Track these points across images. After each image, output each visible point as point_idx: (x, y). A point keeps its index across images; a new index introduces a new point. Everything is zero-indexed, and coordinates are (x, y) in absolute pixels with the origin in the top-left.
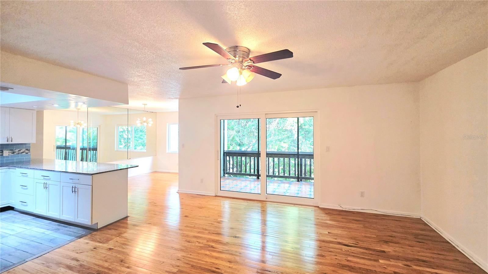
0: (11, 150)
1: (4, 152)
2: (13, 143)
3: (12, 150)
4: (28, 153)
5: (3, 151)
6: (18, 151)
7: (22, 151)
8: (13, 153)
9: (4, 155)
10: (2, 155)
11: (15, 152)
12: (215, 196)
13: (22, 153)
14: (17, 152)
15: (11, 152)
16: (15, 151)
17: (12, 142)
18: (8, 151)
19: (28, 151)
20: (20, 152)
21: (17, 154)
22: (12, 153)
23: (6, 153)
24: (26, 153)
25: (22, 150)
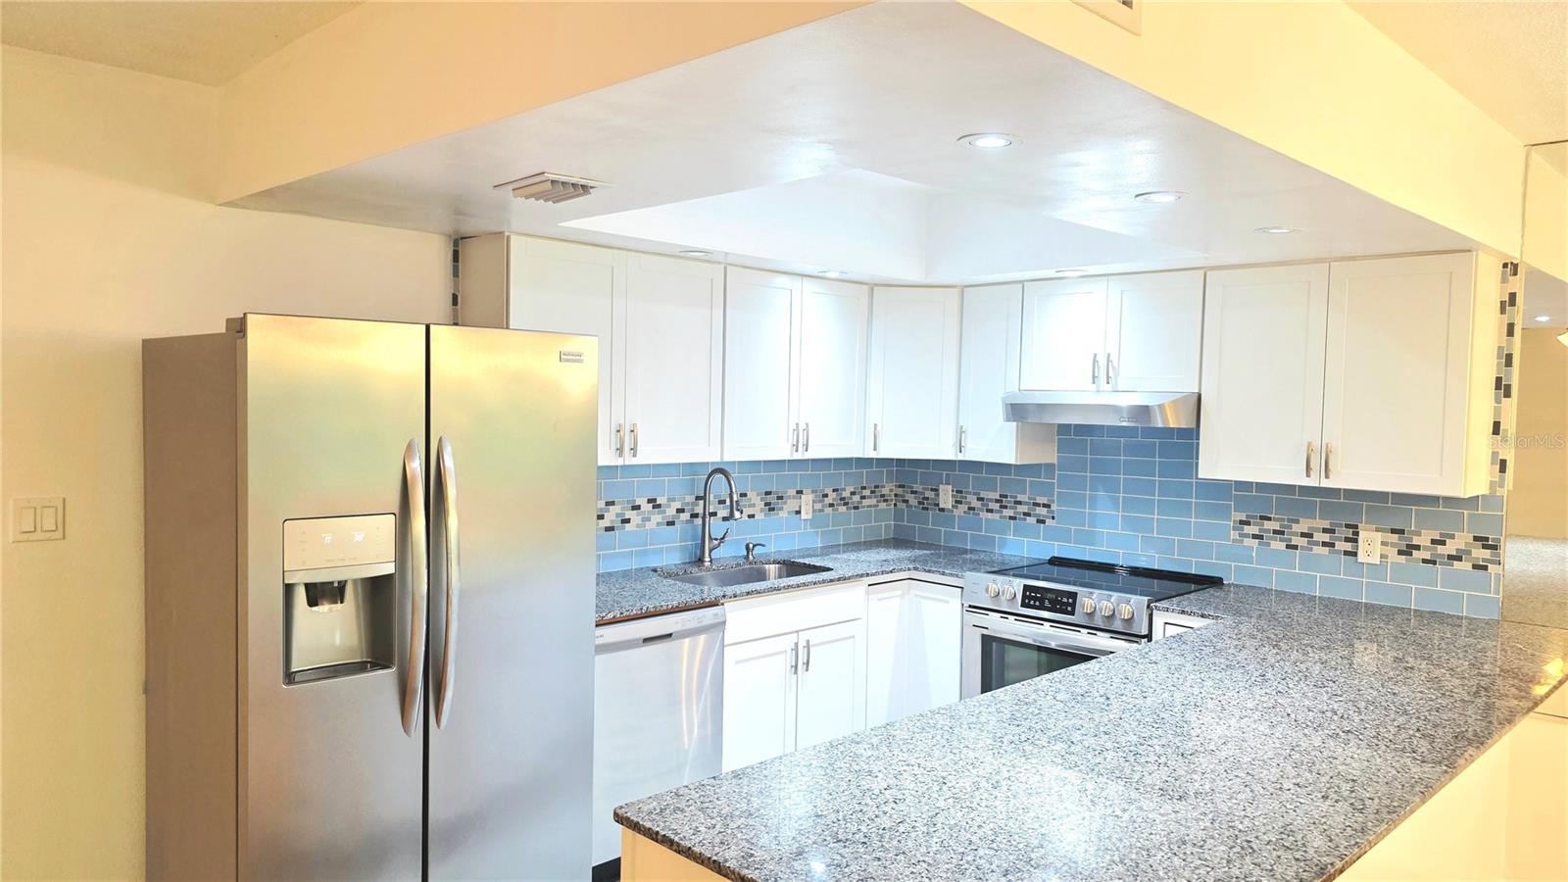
0: (1393, 531)
1: (1363, 535)
2: (1343, 478)
3: (1402, 532)
4: (1485, 568)
5: (1357, 534)
6: (1434, 542)
7: (1450, 548)
8: (1407, 551)
9: (1361, 558)
10: (1355, 554)
11: (1418, 548)
13: (1450, 557)
14: (1426, 548)
15: (1393, 545)
16: (1416, 541)
17: (1327, 477)
18: (1379, 537)
19: (1487, 553)
20: (1440, 549)
21: (1425, 561)
22: (1400, 553)
23: (1373, 545)
24: (1475, 567)
25: (1452, 537)
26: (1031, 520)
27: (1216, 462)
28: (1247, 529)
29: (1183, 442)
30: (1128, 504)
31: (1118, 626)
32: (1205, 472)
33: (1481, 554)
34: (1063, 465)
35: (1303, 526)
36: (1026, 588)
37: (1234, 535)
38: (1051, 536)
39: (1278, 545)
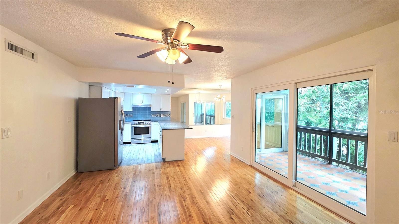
2: (163, 111)
7: (167, 115)
11: (165, 115)
12: (250, 166)
17: (161, 110)
18: (163, 115)
23: (162, 116)
26: (130, 117)
27: (153, 110)
28: (153, 115)
29: (150, 108)
30: (141, 114)
31: (149, 124)
32: (151, 111)
33: (169, 115)
34: (134, 111)
35: (157, 115)
36: (139, 122)
37: (151, 116)
38: (133, 118)
39: (155, 116)
